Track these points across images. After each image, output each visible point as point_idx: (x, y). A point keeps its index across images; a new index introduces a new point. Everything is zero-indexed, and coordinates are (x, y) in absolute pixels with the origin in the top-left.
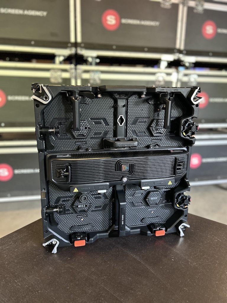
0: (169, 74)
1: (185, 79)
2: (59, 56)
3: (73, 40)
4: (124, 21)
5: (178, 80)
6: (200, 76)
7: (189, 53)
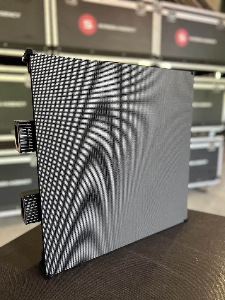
3: (48, 42)
4: (101, 26)
7: (165, 59)
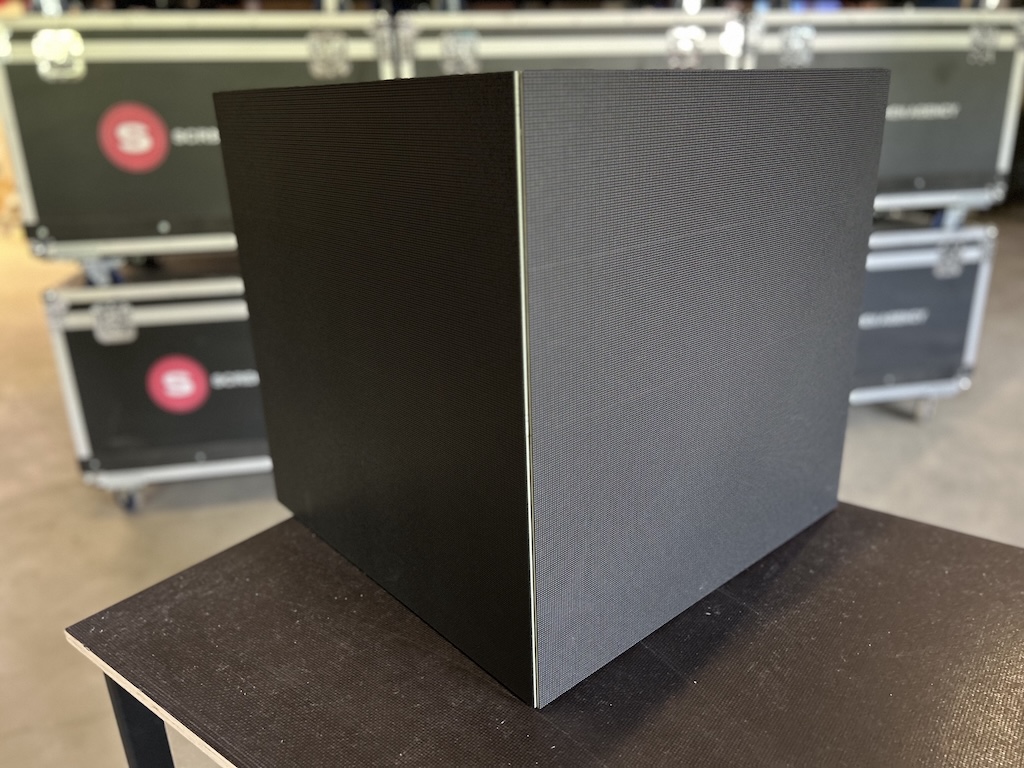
0: (713, 30)
1: (771, 44)
5: (746, 48)
6: (822, 29)
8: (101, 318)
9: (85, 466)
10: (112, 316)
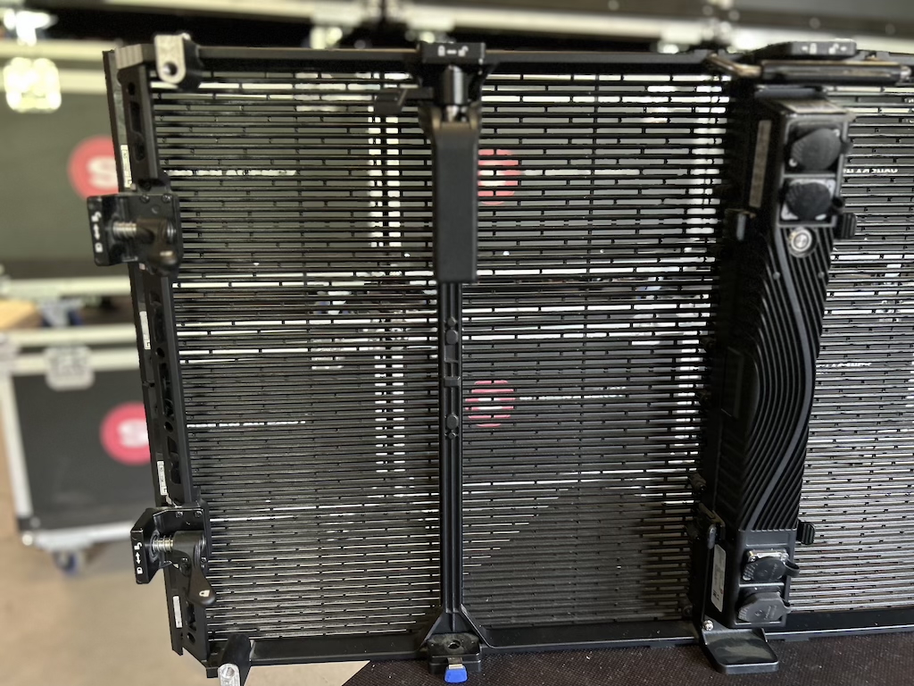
2: (326, 26)
7: (748, 19)
8: (54, 362)
9: (23, 525)
10: (67, 360)
